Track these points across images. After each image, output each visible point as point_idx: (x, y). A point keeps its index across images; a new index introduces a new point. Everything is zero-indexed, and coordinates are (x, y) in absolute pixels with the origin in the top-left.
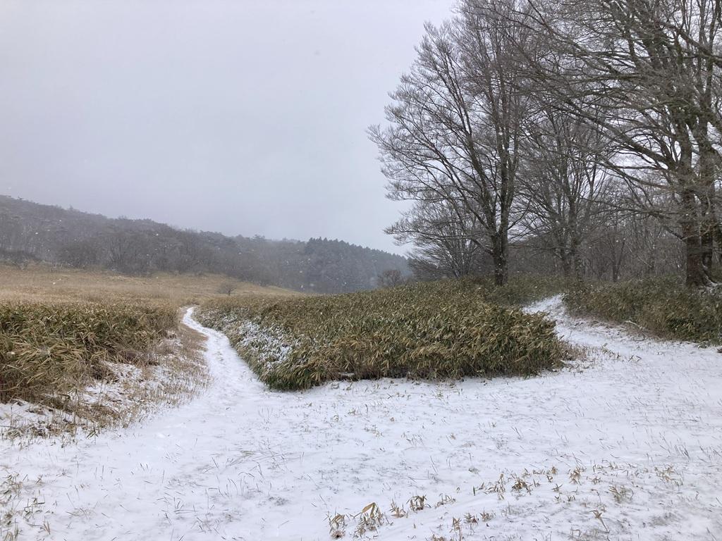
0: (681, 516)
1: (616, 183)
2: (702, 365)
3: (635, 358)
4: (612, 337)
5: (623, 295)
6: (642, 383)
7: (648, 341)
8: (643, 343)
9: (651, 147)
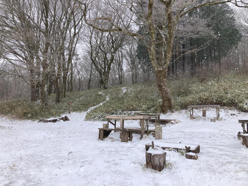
0: (15, 181)
1: (8, 64)
2: (32, 127)
3: (10, 128)
4: (3, 121)
5: (8, 105)
6: (11, 136)
7: (16, 121)
8: (14, 122)
9: (21, 54)
